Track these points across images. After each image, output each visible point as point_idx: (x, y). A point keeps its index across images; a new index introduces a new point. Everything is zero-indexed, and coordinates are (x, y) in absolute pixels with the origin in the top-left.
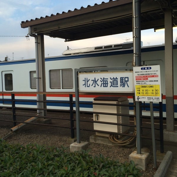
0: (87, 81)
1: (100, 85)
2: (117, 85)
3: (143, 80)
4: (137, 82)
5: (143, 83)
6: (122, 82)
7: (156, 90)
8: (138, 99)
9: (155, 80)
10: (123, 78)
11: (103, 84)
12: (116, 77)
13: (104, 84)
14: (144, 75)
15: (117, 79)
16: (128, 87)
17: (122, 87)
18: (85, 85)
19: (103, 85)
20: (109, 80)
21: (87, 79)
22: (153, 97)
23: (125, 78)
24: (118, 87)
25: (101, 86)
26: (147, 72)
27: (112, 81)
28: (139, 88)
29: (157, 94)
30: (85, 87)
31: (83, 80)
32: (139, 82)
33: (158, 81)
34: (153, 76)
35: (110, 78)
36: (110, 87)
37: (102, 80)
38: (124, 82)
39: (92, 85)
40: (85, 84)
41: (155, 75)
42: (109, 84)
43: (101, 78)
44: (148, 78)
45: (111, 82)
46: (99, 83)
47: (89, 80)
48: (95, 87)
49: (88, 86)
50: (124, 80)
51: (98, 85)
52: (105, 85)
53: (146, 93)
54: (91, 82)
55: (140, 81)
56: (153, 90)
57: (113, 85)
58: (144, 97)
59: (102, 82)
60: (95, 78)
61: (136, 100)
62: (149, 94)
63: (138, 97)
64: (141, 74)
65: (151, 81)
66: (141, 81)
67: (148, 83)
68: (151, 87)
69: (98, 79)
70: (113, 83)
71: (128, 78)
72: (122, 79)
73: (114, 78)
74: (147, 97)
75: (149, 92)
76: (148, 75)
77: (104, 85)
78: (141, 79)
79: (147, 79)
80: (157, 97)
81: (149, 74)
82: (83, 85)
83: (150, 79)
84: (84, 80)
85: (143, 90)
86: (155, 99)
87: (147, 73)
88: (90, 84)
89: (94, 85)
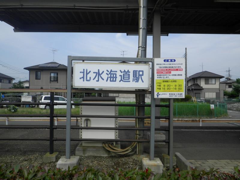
0: (87, 74)
1: (105, 79)
2: (129, 79)
3: (166, 74)
4: (158, 75)
5: (165, 77)
6: (136, 76)
7: (180, 86)
8: (158, 96)
9: (179, 74)
10: (137, 71)
11: (110, 77)
12: (128, 70)
13: (112, 77)
14: (167, 68)
15: (130, 72)
16: (143, 82)
17: (136, 82)
18: (84, 79)
19: (109, 79)
20: (119, 74)
21: (87, 71)
22: (176, 93)
23: (139, 71)
24: (129, 81)
25: (107, 81)
26: (170, 64)
27: (122, 74)
28: (160, 83)
29: (180, 90)
30: (84, 81)
31: (81, 72)
32: (160, 76)
33: (182, 75)
34: (177, 70)
35: (120, 71)
36: (120, 81)
37: (108, 73)
38: (138, 76)
39: (94, 79)
40: (83, 77)
41: (179, 68)
42: (119, 78)
43: (107, 71)
44: (171, 71)
45: (121, 76)
46: (104, 76)
47: (90, 72)
48: (98, 81)
49: (87, 80)
50: (138, 74)
51: (103, 79)
52: (113, 79)
53: (168, 89)
54: (92, 75)
55: (161, 74)
56: (176, 86)
57: (124, 79)
58: (165, 93)
59: (108, 75)
60: (99, 70)
61: (156, 97)
62: (171, 90)
63: (158, 93)
64: (163, 67)
65: (174, 75)
66: (163, 74)
67: (171, 78)
68: (174, 81)
69: (103, 72)
70: (124, 77)
71: (143, 71)
72: (135, 72)
73: (125, 70)
74: (168, 93)
75: (171, 87)
76: (171, 68)
77: (111, 79)
78: (164, 72)
79: (170, 73)
80: (179, 93)
81: (173, 67)
82: (80, 78)
83: (173, 72)
84: (83, 71)
85: (164, 86)
86: (178, 95)
87: (170, 66)
88: (90, 78)
89: (97, 79)
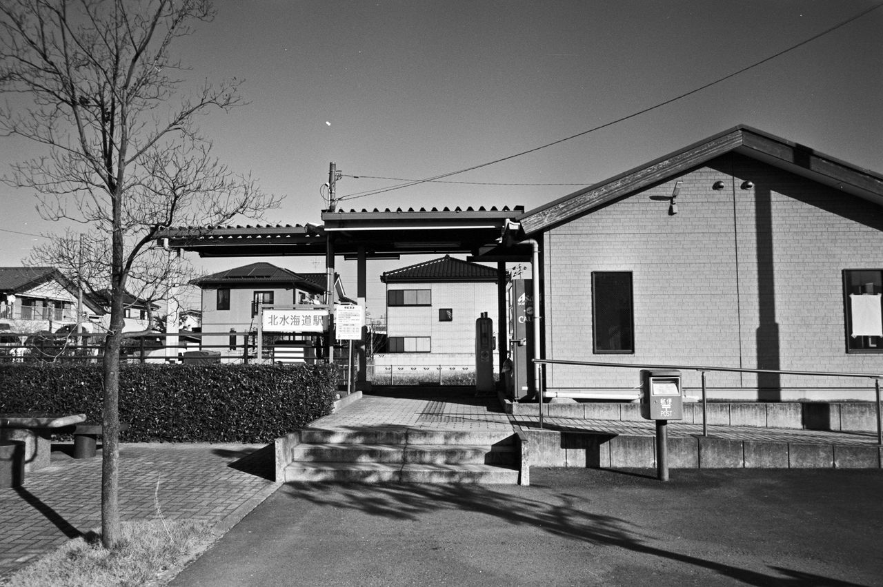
0: (275, 319)
2: (310, 323)
13: (296, 322)
15: (311, 318)
19: (293, 323)
20: (301, 318)
25: (291, 326)
27: (304, 319)
30: (272, 325)
31: (269, 319)
35: (303, 316)
36: (302, 325)
39: (280, 324)
42: (301, 323)
43: (292, 317)
46: (289, 321)
47: (277, 317)
48: (284, 325)
49: (275, 325)
51: (288, 324)
54: (279, 320)
59: (292, 320)
60: (284, 316)
61: (337, 338)
63: (339, 335)
67: (350, 322)
69: (288, 317)
70: (306, 322)
72: (315, 317)
73: (307, 316)
82: (269, 323)
83: (352, 318)
84: (271, 317)
88: (277, 323)
